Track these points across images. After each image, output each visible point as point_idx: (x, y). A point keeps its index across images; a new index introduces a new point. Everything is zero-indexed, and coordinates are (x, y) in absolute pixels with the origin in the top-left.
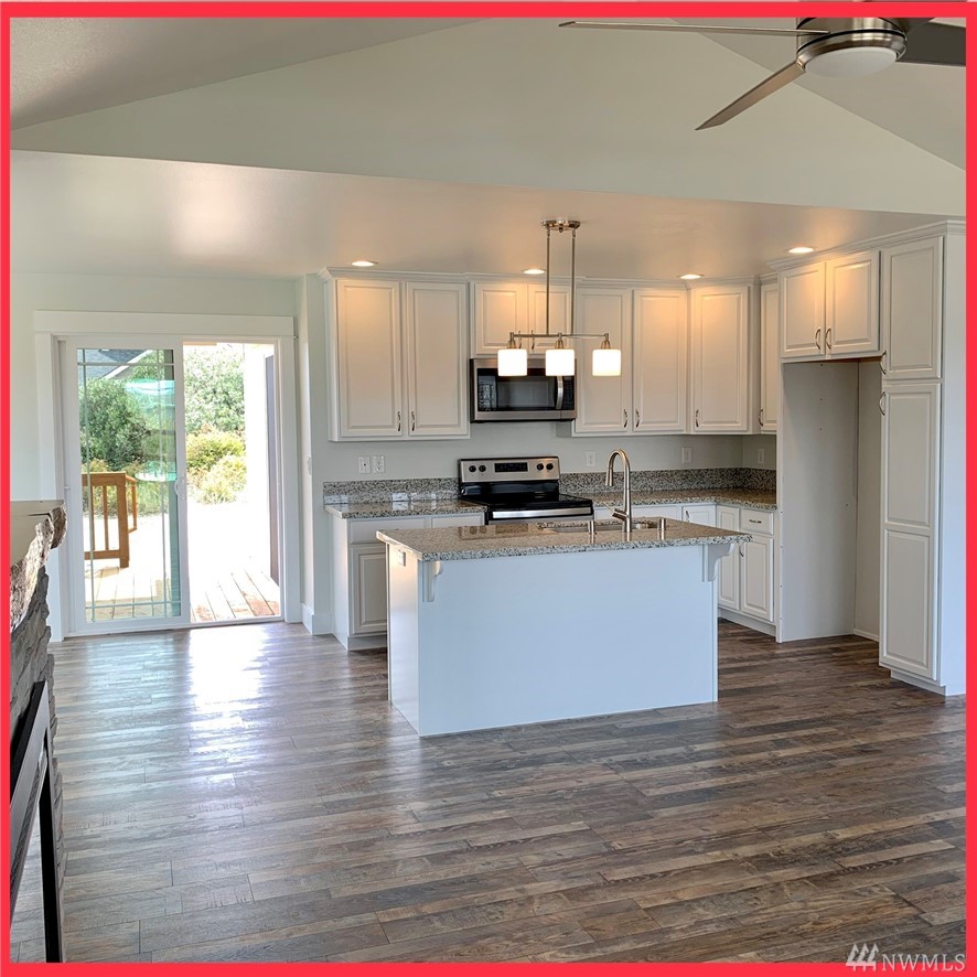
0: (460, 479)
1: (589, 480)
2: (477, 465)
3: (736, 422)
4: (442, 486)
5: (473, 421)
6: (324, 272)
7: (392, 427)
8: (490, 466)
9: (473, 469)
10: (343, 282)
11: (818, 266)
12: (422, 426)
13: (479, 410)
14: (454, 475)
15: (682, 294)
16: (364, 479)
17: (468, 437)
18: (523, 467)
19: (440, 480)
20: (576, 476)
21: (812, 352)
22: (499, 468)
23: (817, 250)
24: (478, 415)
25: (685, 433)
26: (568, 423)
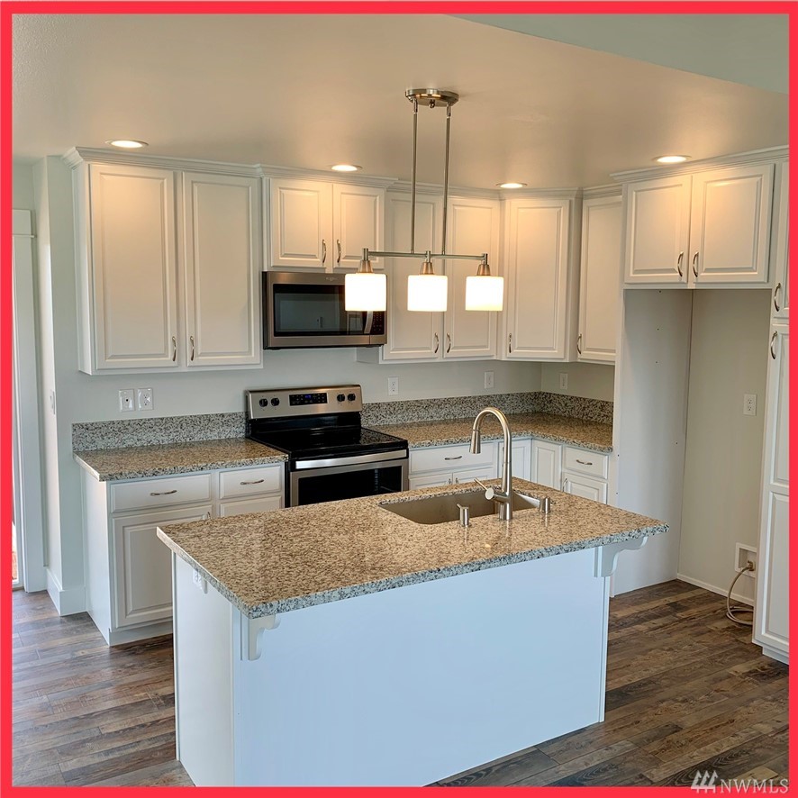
0: (247, 413)
1: (392, 409)
2: (269, 397)
3: (552, 349)
4: (226, 423)
5: (266, 347)
6: (72, 154)
7: (165, 355)
8: (284, 399)
9: (264, 403)
10: (98, 167)
11: (682, 179)
12: (202, 355)
13: (276, 334)
14: (240, 409)
15: (495, 204)
16: (126, 418)
17: (261, 367)
18: (322, 399)
19: (223, 415)
20: (378, 406)
21: (670, 279)
22: (295, 400)
23: (690, 160)
24: (273, 340)
25: (495, 358)
26: (375, 348)
